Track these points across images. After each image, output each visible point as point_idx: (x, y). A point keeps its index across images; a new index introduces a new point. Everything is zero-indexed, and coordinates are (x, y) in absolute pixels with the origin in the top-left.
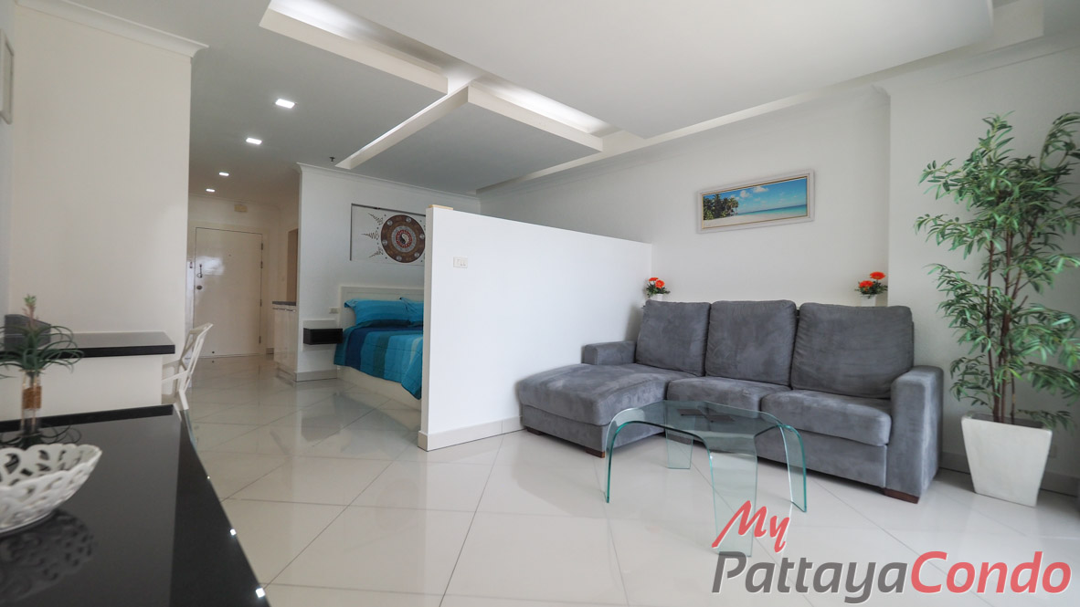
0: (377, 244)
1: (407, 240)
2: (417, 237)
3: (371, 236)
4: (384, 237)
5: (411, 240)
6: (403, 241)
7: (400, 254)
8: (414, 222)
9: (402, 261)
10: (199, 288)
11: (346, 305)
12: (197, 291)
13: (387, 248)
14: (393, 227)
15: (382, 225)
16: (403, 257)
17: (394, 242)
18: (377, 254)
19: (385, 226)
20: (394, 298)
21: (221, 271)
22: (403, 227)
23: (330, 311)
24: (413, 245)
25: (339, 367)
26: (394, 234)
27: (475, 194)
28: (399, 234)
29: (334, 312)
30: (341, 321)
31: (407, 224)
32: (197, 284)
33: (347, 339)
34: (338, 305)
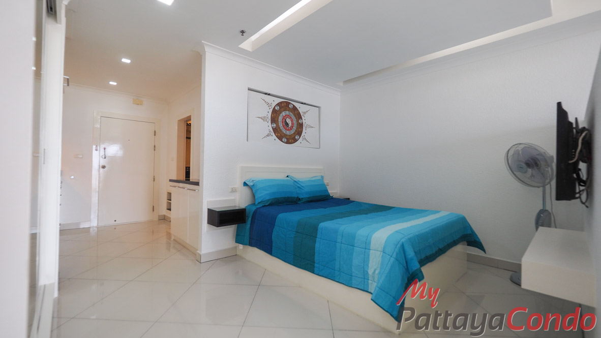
0: (268, 127)
1: (290, 125)
2: (297, 121)
3: (263, 119)
4: (274, 120)
5: (293, 124)
6: (287, 124)
7: (285, 136)
8: (295, 108)
9: (286, 143)
10: (104, 167)
11: (245, 184)
12: (102, 170)
13: (276, 130)
14: (280, 112)
15: (272, 109)
16: (287, 139)
17: (281, 125)
18: (268, 136)
19: (274, 111)
20: (281, 176)
21: (120, 153)
22: (287, 113)
23: (230, 191)
24: (295, 128)
25: (241, 246)
26: (280, 118)
27: (341, 84)
28: (284, 118)
29: (234, 191)
30: (239, 200)
31: (289, 110)
32: (102, 164)
33: (250, 219)
34: (238, 184)
